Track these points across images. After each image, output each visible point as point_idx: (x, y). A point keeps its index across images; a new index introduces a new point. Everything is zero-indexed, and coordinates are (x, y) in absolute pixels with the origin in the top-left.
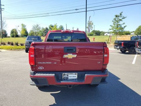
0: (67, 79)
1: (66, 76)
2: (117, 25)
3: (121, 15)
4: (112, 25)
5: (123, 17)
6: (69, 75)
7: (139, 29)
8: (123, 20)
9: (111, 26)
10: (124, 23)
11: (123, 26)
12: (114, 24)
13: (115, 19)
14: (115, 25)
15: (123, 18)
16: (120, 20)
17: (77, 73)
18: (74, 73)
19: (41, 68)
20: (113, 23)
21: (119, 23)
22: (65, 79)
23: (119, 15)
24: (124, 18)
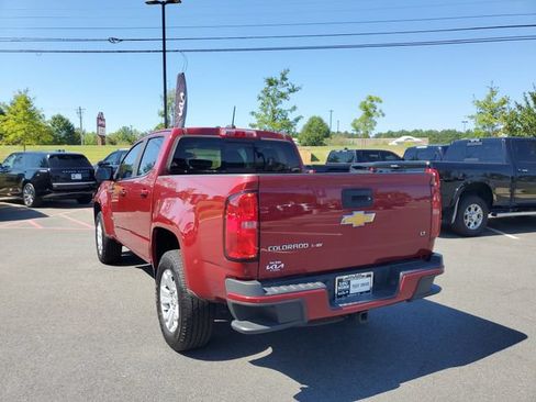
0: (346, 295)
1: (344, 286)
2: (274, 112)
3: (284, 78)
4: (258, 111)
5: (290, 87)
6: (352, 282)
7: (310, 126)
8: (291, 95)
9: (253, 113)
10: (294, 108)
11: (291, 117)
12: (262, 109)
13: (266, 92)
14: (265, 111)
15: (290, 91)
16: (283, 96)
17: (372, 273)
18: (365, 274)
19: (274, 267)
20: (260, 105)
21: (279, 106)
22: (341, 296)
23: (279, 79)
24: (294, 91)
